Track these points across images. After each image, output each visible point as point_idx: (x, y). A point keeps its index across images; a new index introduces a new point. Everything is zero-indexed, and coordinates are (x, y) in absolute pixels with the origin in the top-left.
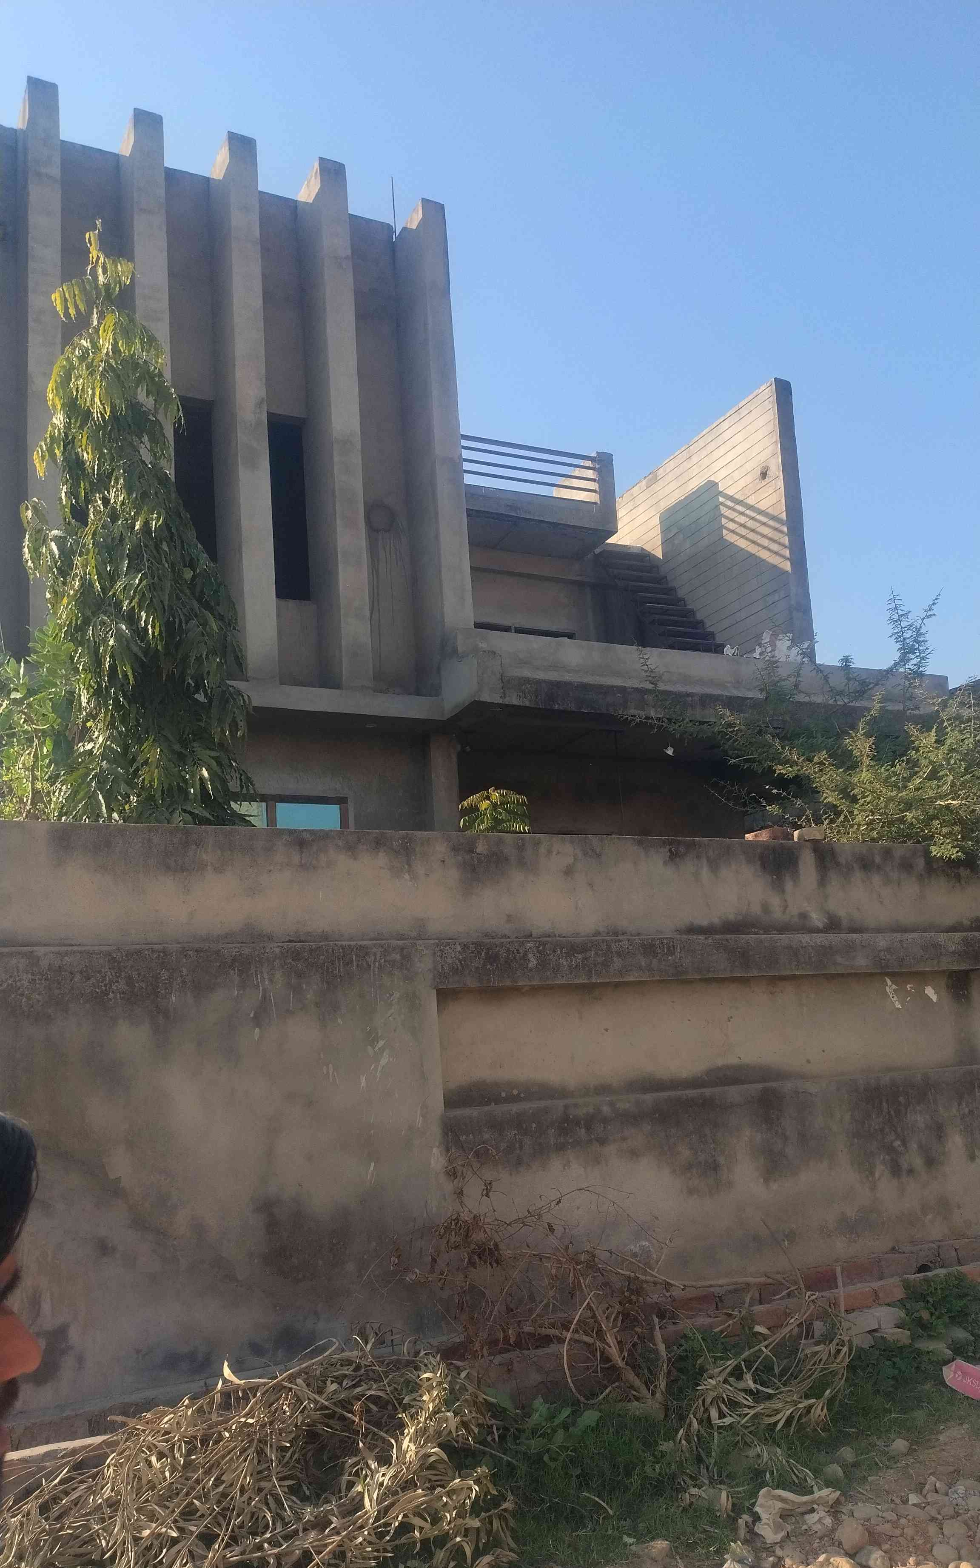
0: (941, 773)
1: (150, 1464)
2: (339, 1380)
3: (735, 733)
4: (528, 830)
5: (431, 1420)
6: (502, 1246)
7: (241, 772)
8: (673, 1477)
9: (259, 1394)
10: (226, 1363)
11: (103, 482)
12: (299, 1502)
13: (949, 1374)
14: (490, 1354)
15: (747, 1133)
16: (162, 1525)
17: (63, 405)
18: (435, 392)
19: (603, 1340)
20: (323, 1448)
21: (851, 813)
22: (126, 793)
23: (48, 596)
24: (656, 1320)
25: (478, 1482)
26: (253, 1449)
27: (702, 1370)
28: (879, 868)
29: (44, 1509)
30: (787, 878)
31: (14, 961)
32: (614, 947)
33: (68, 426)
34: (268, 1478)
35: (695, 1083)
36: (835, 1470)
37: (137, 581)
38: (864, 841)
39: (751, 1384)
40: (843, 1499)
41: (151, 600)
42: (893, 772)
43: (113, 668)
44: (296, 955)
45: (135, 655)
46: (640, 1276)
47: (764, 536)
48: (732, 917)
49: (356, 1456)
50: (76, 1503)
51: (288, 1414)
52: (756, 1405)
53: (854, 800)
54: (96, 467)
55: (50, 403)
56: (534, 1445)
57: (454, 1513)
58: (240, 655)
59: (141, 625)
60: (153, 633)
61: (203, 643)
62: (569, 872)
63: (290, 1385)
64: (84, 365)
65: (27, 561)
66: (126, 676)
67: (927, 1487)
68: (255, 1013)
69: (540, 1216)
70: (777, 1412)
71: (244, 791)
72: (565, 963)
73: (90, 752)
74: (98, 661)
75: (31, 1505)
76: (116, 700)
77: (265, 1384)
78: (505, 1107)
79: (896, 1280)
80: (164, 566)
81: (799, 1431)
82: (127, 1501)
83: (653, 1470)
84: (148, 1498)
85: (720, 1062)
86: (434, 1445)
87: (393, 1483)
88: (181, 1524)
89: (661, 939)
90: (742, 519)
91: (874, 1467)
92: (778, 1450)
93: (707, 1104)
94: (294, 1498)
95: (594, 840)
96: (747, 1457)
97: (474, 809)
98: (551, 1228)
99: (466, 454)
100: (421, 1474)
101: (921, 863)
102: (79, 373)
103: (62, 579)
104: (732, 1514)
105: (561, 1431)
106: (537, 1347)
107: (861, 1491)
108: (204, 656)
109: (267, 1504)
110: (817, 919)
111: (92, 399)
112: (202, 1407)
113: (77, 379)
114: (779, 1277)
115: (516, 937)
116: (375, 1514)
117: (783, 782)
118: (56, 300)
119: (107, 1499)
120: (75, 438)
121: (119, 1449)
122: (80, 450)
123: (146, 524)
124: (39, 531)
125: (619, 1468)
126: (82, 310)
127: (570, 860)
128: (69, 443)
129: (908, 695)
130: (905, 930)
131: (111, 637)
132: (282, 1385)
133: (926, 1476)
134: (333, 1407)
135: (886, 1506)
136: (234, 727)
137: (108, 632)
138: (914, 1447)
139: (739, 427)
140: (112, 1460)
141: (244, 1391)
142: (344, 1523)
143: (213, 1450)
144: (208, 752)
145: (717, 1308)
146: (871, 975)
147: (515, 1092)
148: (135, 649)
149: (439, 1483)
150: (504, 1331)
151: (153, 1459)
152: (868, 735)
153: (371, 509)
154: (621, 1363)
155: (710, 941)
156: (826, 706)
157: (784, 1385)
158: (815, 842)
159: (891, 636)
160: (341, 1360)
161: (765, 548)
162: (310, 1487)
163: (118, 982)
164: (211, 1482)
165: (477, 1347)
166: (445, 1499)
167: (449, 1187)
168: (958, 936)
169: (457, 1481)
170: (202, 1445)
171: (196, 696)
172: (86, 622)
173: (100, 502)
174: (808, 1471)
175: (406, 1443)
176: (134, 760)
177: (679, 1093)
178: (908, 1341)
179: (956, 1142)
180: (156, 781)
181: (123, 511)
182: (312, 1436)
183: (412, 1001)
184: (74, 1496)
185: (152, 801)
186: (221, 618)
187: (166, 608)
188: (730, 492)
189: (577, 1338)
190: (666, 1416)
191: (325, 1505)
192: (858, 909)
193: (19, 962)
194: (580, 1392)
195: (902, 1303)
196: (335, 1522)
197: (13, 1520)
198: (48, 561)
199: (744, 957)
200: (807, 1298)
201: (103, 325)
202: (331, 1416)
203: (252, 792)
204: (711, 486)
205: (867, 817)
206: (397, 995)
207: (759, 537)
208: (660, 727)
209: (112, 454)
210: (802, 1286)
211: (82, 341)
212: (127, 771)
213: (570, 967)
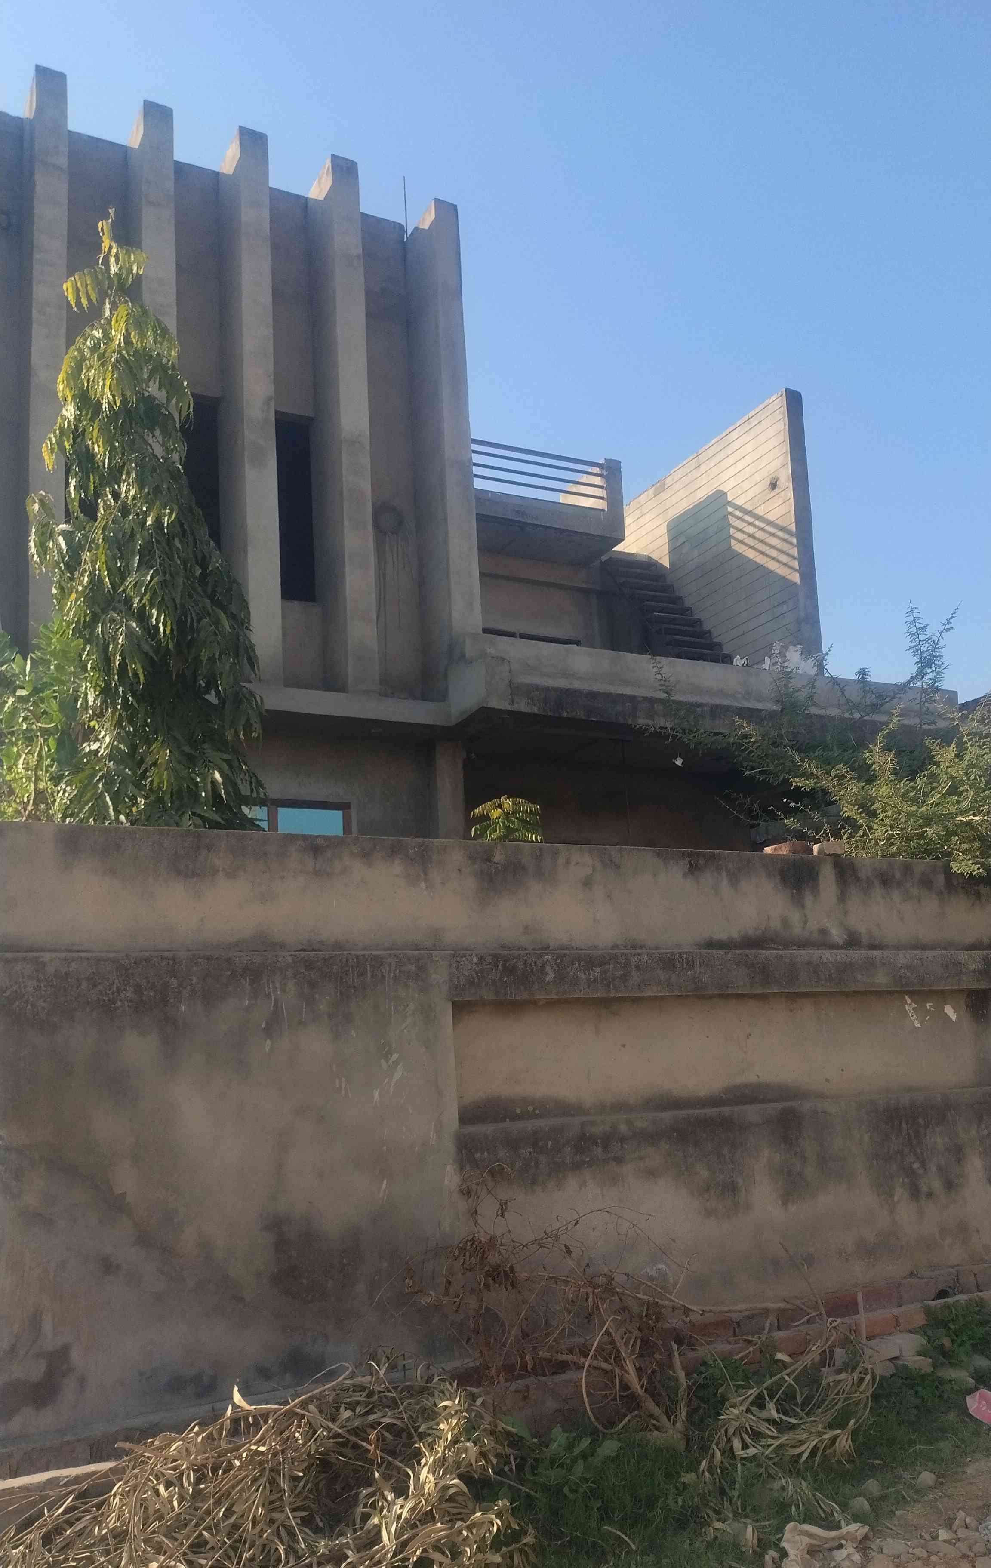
0: (961, 789)
1: (157, 1492)
2: (351, 1406)
3: (750, 744)
4: (541, 839)
5: (450, 1451)
6: (517, 1268)
7: (252, 775)
8: (696, 1510)
9: (270, 1421)
10: (236, 1389)
11: (115, 475)
12: (312, 1535)
13: (973, 1403)
14: (506, 1381)
15: (766, 1153)
16: (170, 1558)
17: (74, 397)
18: (446, 392)
19: (621, 1367)
20: (337, 1476)
21: (870, 828)
22: (133, 795)
23: (54, 591)
24: (675, 1346)
25: (499, 1515)
26: (265, 1479)
27: (724, 1399)
28: (899, 884)
29: (47, 1540)
30: (807, 893)
31: (18, 967)
32: (633, 961)
33: (78, 419)
34: (281, 1509)
35: (714, 1101)
36: (861, 1504)
37: (149, 578)
38: (882, 856)
39: (775, 1414)
40: (871, 1534)
41: (163, 599)
42: (911, 787)
43: (123, 665)
44: (309, 965)
45: (146, 654)
46: (659, 1301)
47: (773, 547)
48: (751, 932)
49: (370, 1486)
50: (80, 1533)
51: (300, 1442)
52: (780, 1435)
53: (873, 814)
54: (107, 460)
55: (60, 394)
56: (553, 1476)
57: (475, 1547)
58: (252, 654)
59: (152, 622)
60: (165, 631)
61: (215, 643)
62: (587, 883)
63: (302, 1412)
64: (96, 355)
65: (33, 556)
66: (136, 675)
67: (957, 1522)
68: (267, 1023)
69: (557, 1238)
70: (801, 1443)
71: (255, 795)
72: (583, 977)
73: (96, 752)
74: (107, 659)
75: (34, 1536)
76: (125, 700)
77: (276, 1411)
78: (520, 1125)
79: (915, 1307)
80: (176, 562)
81: (822, 1462)
82: (134, 1532)
83: (676, 1503)
84: (154, 1530)
85: (739, 1080)
86: (454, 1476)
87: (411, 1516)
88: (190, 1556)
89: (680, 953)
90: (750, 530)
91: (901, 1501)
92: (803, 1482)
93: (725, 1123)
94: (307, 1530)
95: (613, 850)
96: (772, 1490)
97: (485, 817)
98: (568, 1251)
99: (476, 458)
100: (439, 1507)
101: (940, 879)
102: (90, 364)
103: (68, 575)
104: (758, 1549)
105: (580, 1462)
106: (553, 1374)
107: (889, 1525)
108: (217, 657)
109: (279, 1536)
110: (837, 935)
111: (103, 390)
112: (212, 1433)
113: (88, 370)
114: (797, 1302)
115: (533, 950)
116: (394, 1548)
117: (798, 794)
118: (67, 289)
119: (114, 1528)
120: (85, 431)
121: (126, 1477)
122: (90, 443)
123: (158, 521)
124: (46, 525)
125: (640, 1501)
126: (94, 300)
127: (589, 871)
128: (79, 436)
129: (924, 709)
130: (924, 947)
131: (121, 635)
132: (293, 1411)
133: (955, 1511)
134: (347, 1435)
135: (916, 1542)
136: (248, 728)
137: (118, 630)
138: (941, 1480)
139: (746, 438)
140: (119, 1488)
141: (254, 1417)
142: (361, 1558)
143: (223, 1480)
144: (219, 754)
145: (735, 1335)
146: (891, 993)
147: (530, 1109)
148: (146, 648)
149: (459, 1516)
150: (521, 1357)
151: (161, 1488)
152: (887, 749)
153: (381, 510)
154: (640, 1392)
155: (729, 956)
156: (843, 720)
157: (807, 1414)
158: (835, 856)
159: (909, 649)
160: (354, 1386)
161: (773, 559)
162: (324, 1519)
163: (126, 990)
164: (221, 1513)
165: (493, 1372)
166: (465, 1533)
167: (462, 1205)
168: (977, 954)
169: (478, 1514)
170: (213, 1474)
171: (207, 697)
172: (95, 618)
173: (110, 496)
174: (834, 1505)
175: (424, 1474)
176: (142, 761)
177: (697, 1111)
178: (929, 1370)
179: (975, 1164)
180: (165, 783)
181: (135, 505)
182: (325, 1464)
183: (427, 1014)
184: (79, 1526)
185: (161, 804)
186: (233, 617)
187: (178, 606)
188: (739, 502)
189: (596, 1365)
190: (688, 1444)
191: (340, 1538)
192: (878, 925)
193: (24, 968)
194: (597, 1419)
195: (922, 1330)
196: (351, 1556)
197: (14, 1551)
198: (55, 556)
199: (764, 973)
200: (828, 1325)
201: (115, 316)
202: (343, 1445)
203: (262, 796)
204: (719, 497)
205: (886, 832)
206: (412, 1006)
207: (768, 548)
208: (674, 737)
209: (123, 448)
210: (824, 1312)
211: (94, 332)
212: (135, 773)
213: (589, 980)
